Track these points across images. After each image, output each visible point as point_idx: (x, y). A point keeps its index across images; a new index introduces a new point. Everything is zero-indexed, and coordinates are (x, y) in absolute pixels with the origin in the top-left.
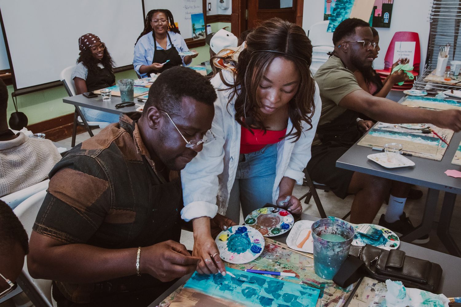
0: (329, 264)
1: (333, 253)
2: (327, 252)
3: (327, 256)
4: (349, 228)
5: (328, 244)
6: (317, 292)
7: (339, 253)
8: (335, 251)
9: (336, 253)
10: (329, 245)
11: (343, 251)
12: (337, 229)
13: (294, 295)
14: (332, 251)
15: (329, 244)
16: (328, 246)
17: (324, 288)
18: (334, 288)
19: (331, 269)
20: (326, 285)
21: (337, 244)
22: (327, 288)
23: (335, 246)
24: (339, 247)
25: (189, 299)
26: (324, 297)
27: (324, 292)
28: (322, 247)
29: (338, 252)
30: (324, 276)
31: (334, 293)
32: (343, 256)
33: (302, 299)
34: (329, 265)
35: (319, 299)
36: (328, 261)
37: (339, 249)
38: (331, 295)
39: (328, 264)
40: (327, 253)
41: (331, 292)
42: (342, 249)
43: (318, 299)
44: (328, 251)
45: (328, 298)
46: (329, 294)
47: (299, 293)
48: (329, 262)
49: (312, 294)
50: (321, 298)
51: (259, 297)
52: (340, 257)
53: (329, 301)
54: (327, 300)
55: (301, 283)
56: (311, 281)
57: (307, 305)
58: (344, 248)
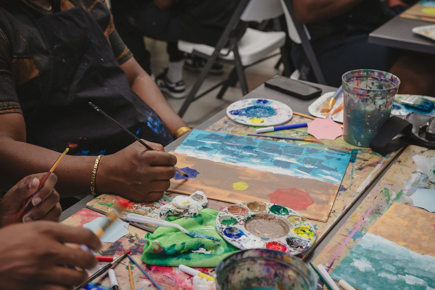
0: (368, 124)
1: (374, 107)
2: (365, 107)
3: (365, 112)
4: (389, 80)
5: (367, 94)
6: (347, 157)
7: (382, 107)
8: (376, 104)
9: (378, 107)
10: (368, 96)
11: (386, 105)
12: (373, 84)
13: (318, 160)
14: (373, 104)
15: (370, 94)
16: (368, 98)
17: (356, 154)
18: (370, 154)
19: (370, 130)
20: (359, 152)
21: (380, 94)
22: (360, 154)
23: (376, 96)
24: (383, 98)
25: (182, 162)
26: (356, 162)
27: (357, 158)
28: (359, 101)
29: (380, 106)
30: (359, 143)
31: (370, 158)
32: (385, 111)
33: (328, 162)
34: (367, 126)
35: (351, 164)
36: (366, 120)
37: (381, 101)
38: (365, 160)
39: (366, 124)
40: (366, 109)
41: (366, 158)
42: (385, 100)
43: (349, 163)
44: (368, 105)
45: (362, 163)
46: (364, 159)
47: (324, 157)
48: (368, 121)
49: (341, 159)
50: (353, 163)
51: (273, 161)
52: (382, 113)
53: (363, 165)
54: (361, 165)
55: (326, 149)
56: (339, 148)
57: (335, 168)
58: (388, 100)
